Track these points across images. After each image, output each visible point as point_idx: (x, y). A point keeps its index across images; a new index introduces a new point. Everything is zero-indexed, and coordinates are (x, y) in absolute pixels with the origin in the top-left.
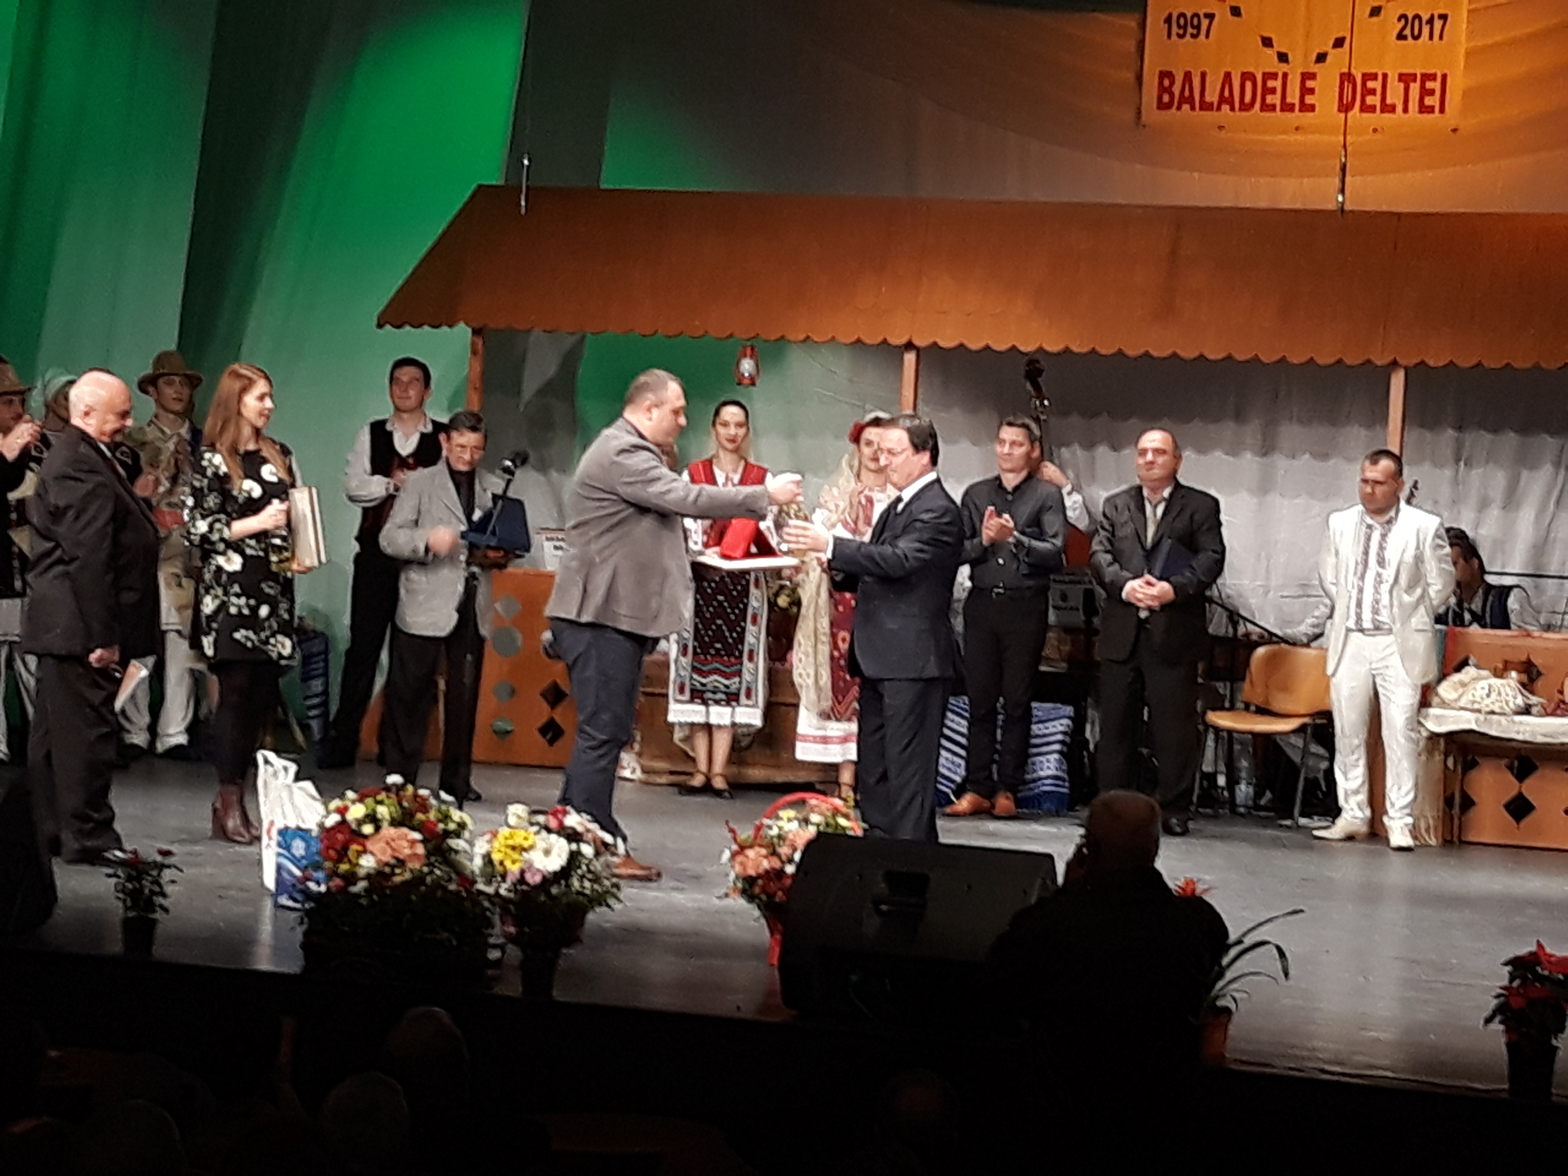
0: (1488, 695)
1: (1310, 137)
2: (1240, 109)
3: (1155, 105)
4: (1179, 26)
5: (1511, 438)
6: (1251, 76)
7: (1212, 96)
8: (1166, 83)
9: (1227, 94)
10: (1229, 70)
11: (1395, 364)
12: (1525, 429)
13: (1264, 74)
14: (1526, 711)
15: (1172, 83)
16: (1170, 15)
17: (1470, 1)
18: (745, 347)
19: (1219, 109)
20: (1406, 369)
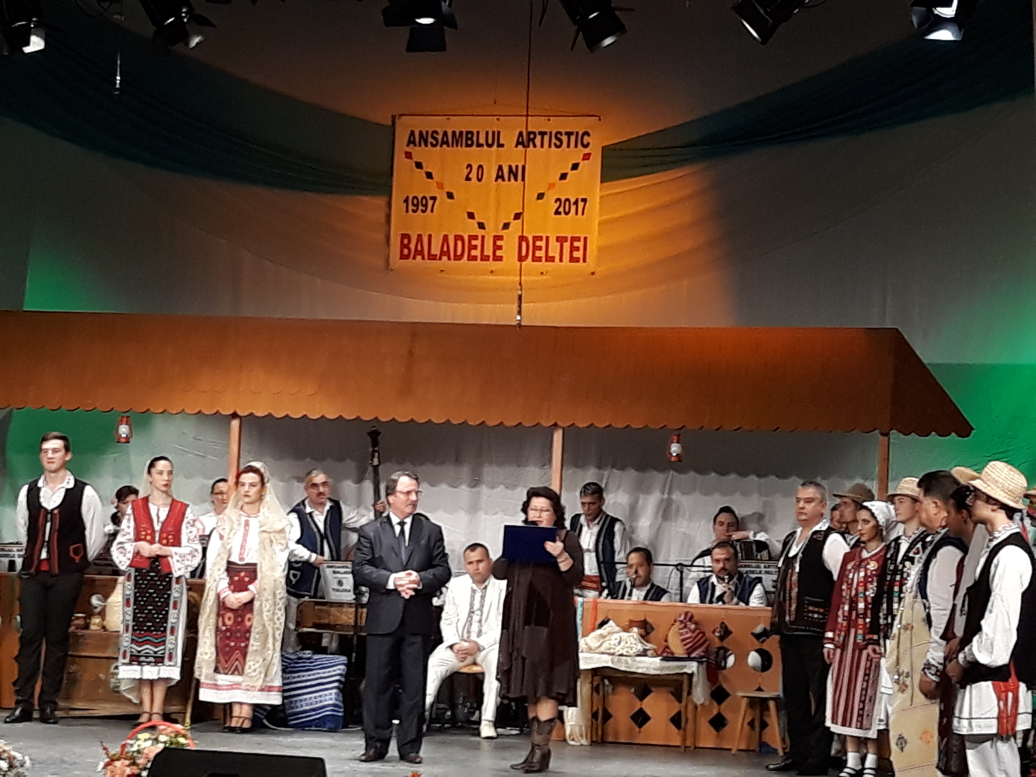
0: (619, 643)
1: (499, 277)
2: (455, 259)
3: (399, 256)
4: (413, 205)
5: (631, 474)
6: (461, 238)
7: (436, 250)
8: (406, 241)
9: (445, 249)
10: (446, 233)
11: (556, 425)
12: (642, 467)
13: (470, 236)
14: (644, 653)
15: (409, 242)
16: (408, 197)
17: (601, 189)
18: (122, 417)
19: (440, 259)
20: (564, 429)
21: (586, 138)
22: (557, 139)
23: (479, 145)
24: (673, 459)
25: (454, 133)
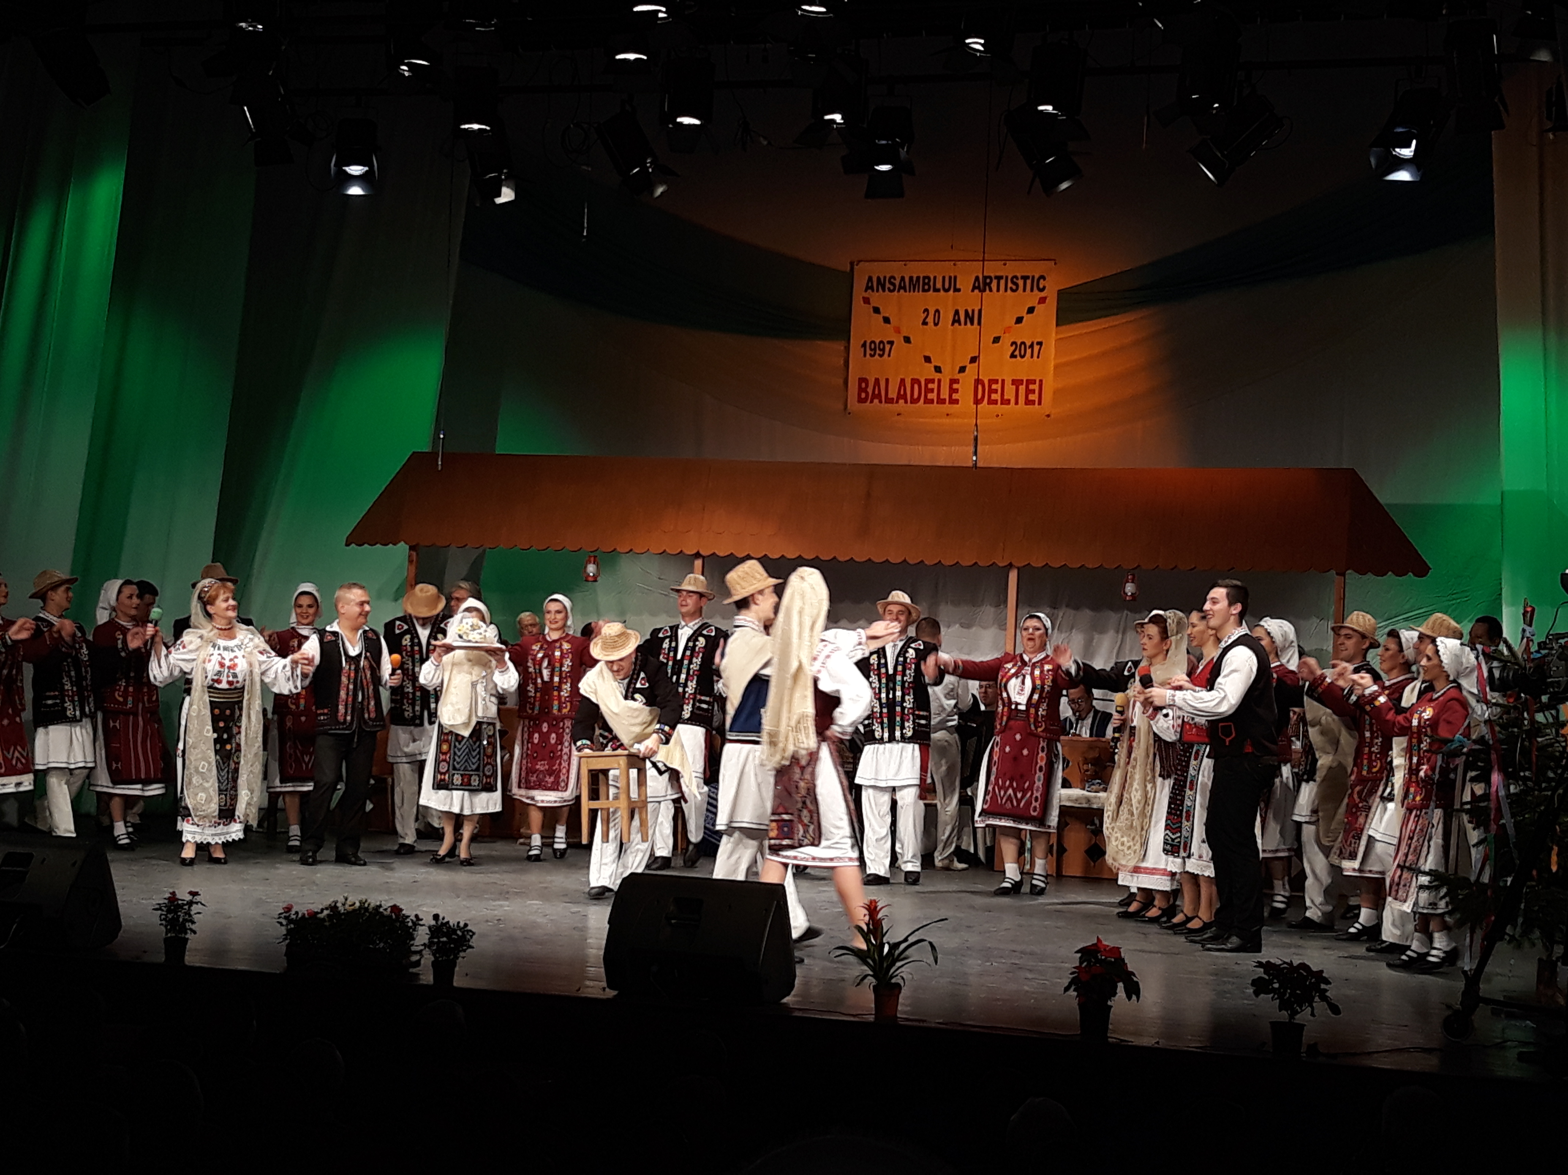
1: (955, 420)
2: (911, 403)
3: (856, 399)
4: (871, 349)
5: (1087, 613)
6: (918, 382)
7: (893, 394)
8: (863, 385)
9: (902, 392)
10: (902, 377)
11: (1011, 566)
12: (1096, 607)
13: (926, 380)
15: (867, 386)
16: (865, 342)
17: (1057, 333)
18: (590, 557)
19: (897, 402)
20: (1019, 569)
21: (1042, 281)
22: (1013, 282)
23: (936, 290)
24: (1128, 598)
25: (911, 278)
